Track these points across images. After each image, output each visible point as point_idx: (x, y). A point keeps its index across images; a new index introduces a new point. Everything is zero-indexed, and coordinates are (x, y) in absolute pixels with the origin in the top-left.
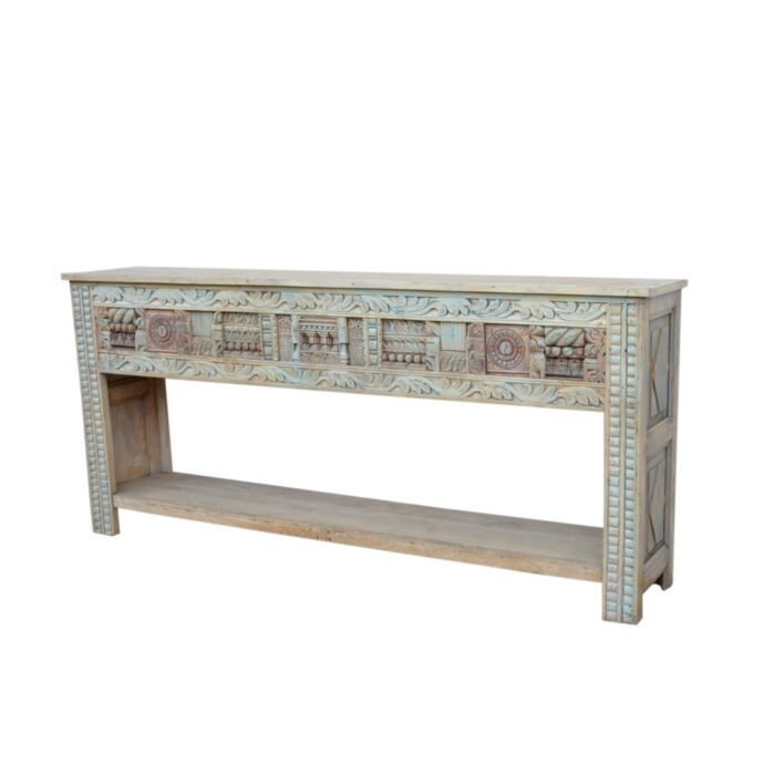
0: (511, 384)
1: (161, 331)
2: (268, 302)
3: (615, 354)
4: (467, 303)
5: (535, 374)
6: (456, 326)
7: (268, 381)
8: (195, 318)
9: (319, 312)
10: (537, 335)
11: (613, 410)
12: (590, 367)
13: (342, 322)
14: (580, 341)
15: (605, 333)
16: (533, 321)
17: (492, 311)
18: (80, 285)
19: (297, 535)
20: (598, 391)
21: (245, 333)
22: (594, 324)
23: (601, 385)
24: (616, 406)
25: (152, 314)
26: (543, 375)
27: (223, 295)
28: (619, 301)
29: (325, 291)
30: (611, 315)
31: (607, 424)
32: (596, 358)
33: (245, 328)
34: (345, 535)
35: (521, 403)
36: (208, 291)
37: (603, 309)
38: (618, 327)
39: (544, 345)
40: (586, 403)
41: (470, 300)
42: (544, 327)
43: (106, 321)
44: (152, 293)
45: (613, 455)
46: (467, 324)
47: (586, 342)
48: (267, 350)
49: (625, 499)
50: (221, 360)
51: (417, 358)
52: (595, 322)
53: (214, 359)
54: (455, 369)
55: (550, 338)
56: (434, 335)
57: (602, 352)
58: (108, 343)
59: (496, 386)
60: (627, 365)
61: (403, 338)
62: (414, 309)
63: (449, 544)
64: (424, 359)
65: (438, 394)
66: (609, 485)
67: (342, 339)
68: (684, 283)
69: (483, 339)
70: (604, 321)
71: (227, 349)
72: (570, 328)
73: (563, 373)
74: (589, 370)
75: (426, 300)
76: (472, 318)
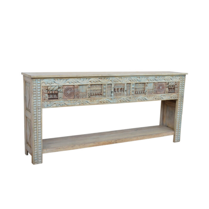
1: (69, 92)
2: (106, 81)
4: (155, 78)
5: (166, 93)
6: (151, 83)
7: (104, 103)
8: (81, 87)
9: (120, 82)
10: (167, 84)
13: (126, 85)
15: (179, 83)
17: (160, 79)
18: (37, 79)
19: (107, 144)
20: (177, 95)
21: (97, 90)
22: (178, 81)
23: (178, 93)
25: (65, 87)
26: (168, 92)
27: (92, 79)
28: (182, 76)
29: (122, 77)
32: (177, 88)
33: (97, 89)
34: (121, 140)
36: (87, 79)
37: (179, 78)
38: (181, 81)
39: (168, 86)
42: (169, 82)
43: (47, 91)
44: (66, 80)
46: (154, 83)
47: (176, 85)
48: (104, 94)
50: (89, 99)
51: (142, 92)
53: (87, 99)
54: (151, 93)
56: (147, 86)
58: (47, 98)
59: (159, 96)
61: (139, 87)
62: (144, 80)
63: (146, 135)
64: (144, 92)
65: (147, 100)
67: (125, 89)
71: (91, 95)
72: (173, 82)
73: (171, 92)
75: (146, 78)
76: (155, 81)
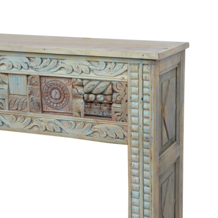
0: (60, 121)
3: (135, 101)
4: (27, 60)
5: (77, 114)
6: (19, 77)
10: (78, 85)
11: (134, 142)
12: (117, 110)
14: (109, 91)
15: (127, 85)
16: (75, 75)
17: (44, 67)
20: (123, 128)
22: (119, 78)
23: (124, 124)
24: (136, 139)
26: (82, 114)
28: (137, 62)
30: (131, 72)
31: (130, 153)
32: (121, 103)
35: (67, 135)
37: (125, 68)
38: (136, 81)
39: (83, 93)
40: (114, 137)
41: (29, 58)
42: (82, 79)
45: (134, 176)
46: (28, 76)
47: (113, 91)
49: (144, 208)
52: (120, 77)
54: (19, 109)
55: (88, 87)
56: (5, 83)
57: (125, 99)
59: (49, 122)
60: (143, 109)
65: (8, 126)
66: (132, 197)
68: (187, 45)
69: (39, 87)
70: (126, 77)
72: (101, 81)
73: (97, 114)
74: (116, 112)
76: (31, 72)
